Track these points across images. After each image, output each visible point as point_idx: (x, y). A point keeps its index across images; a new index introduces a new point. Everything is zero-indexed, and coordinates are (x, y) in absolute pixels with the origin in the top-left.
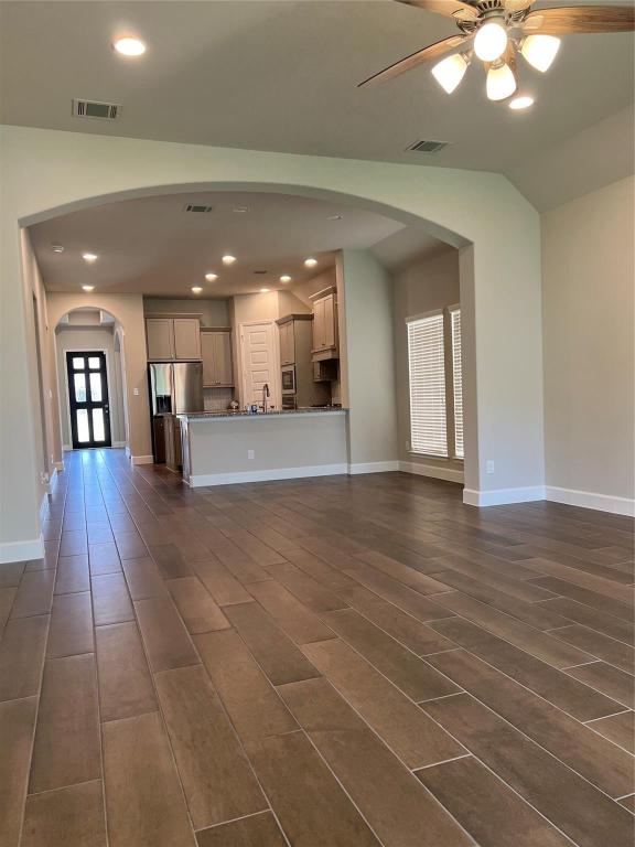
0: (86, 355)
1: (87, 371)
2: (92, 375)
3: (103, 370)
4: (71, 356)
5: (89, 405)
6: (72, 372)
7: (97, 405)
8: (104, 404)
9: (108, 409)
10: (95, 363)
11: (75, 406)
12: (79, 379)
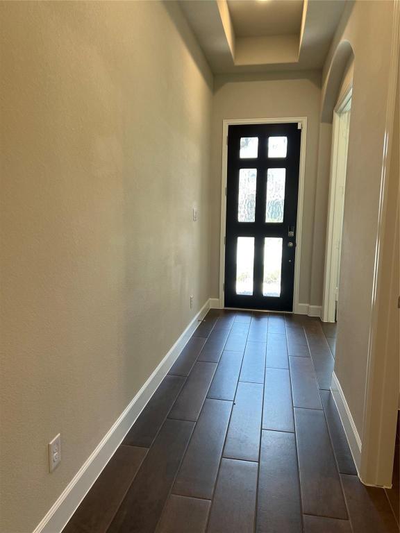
0: (263, 132)
1: (262, 164)
2: (271, 172)
3: (291, 163)
4: (237, 133)
5: (260, 230)
6: (236, 164)
7: (274, 230)
8: (285, 229)
9: (293, 239)
10: (278, 147)
11: (235, 230)
12: (247, 178)
